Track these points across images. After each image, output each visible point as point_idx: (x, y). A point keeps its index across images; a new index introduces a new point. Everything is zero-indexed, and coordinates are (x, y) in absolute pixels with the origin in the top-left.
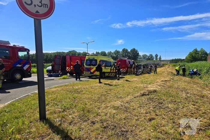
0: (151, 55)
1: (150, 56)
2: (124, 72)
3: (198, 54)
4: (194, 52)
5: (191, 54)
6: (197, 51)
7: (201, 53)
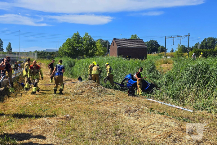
3: (82, 43)
4: (75, 40)
5: (69, 43)
6: (79, 38)
7: (85, 42)
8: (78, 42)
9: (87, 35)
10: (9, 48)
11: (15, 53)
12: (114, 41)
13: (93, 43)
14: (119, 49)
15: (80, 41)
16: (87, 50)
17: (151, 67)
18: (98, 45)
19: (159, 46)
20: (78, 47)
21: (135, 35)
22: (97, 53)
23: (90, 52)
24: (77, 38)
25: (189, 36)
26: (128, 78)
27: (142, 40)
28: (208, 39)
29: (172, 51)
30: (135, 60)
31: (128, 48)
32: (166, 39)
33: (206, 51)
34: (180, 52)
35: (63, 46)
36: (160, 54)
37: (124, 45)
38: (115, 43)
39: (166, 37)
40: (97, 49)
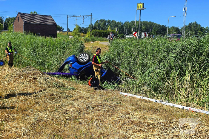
12: (19, 16)
14: (25, 25)
17: (80, 47)
21: (34, 13)
25: (91, 16)
26: (71, 61)
27: (51, 16)
28: (100, 21)
30: (45, 37)
31: (36, 24)
32: (68, 18)
33: (103, 32)
34: (77, 32)
37: (32, 21)
38: (20, 17)
39: (68, 16)
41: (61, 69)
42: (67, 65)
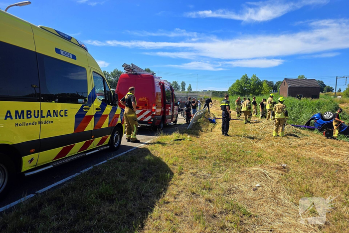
0: (176, 83)
1: (173, 85)
2: (146, 119)
3: (249, 83)
4: (243, 81)
5: (238, 83)
6: (247, 79)
7: (253, 82)
8: (246, 83)
9: (254, 76)
10: (190, 88)
11: (194, 92)
13: (260, 84)
14: (290, 88)
15: (248, 82)
16: (254, 90)
18: (264, 85)
19: (325, 86)
20: (246, 87)
22: (263, 92)
23: (257, 91)
24: (246, 79)
26: (316, 118)
29: (340, 90)
35: (233, 86)
36: (326, 93)
37: (296, 85)
38: (286, 82)
40: (263, 89)
41: (308, 123)
42: (312, 121)
